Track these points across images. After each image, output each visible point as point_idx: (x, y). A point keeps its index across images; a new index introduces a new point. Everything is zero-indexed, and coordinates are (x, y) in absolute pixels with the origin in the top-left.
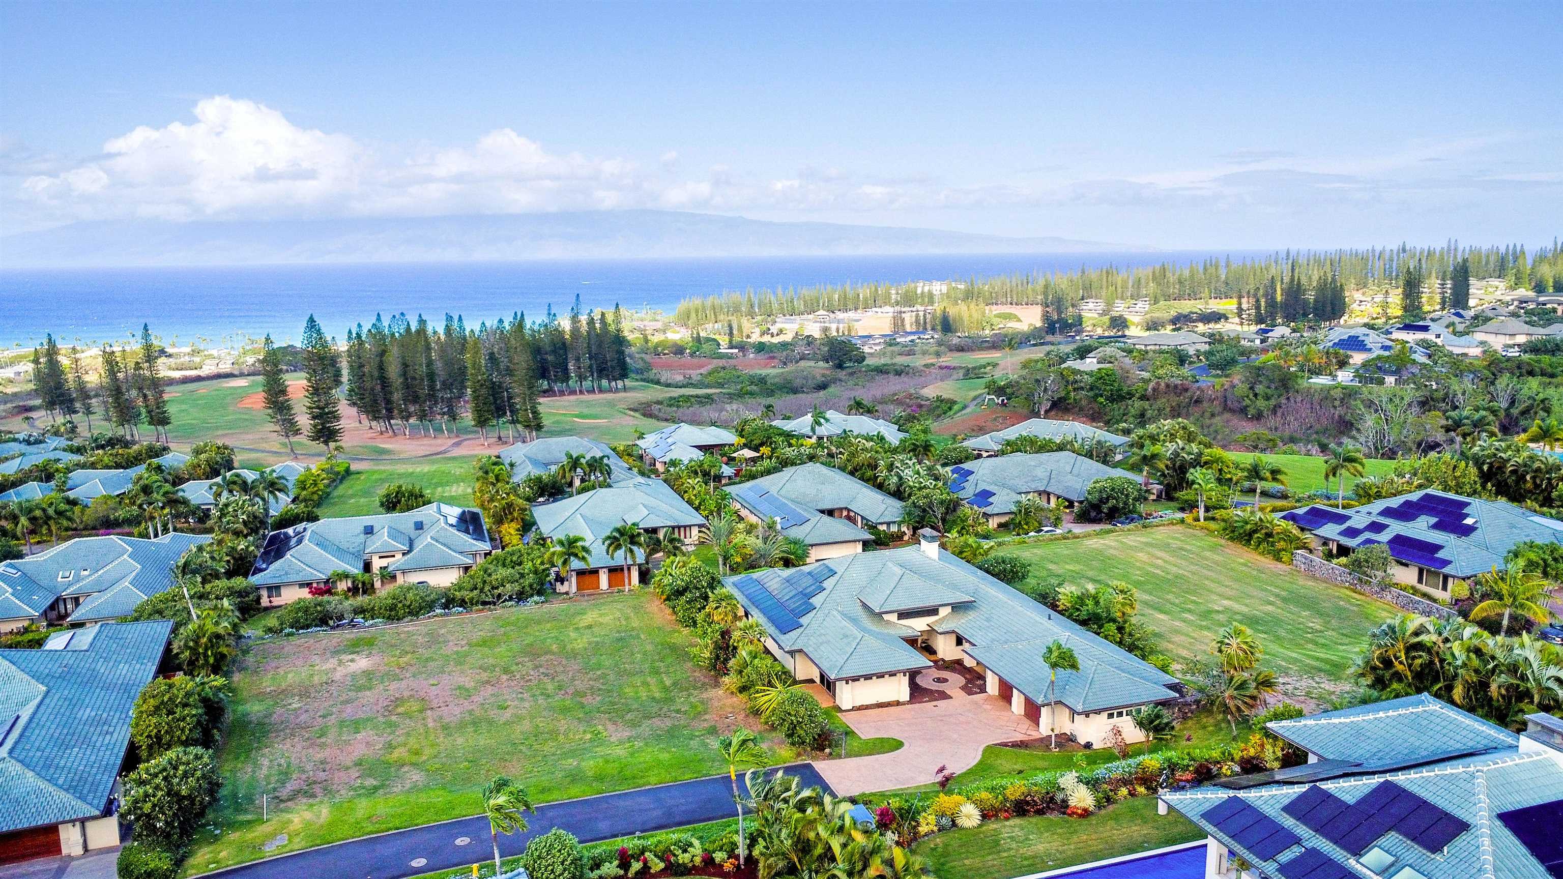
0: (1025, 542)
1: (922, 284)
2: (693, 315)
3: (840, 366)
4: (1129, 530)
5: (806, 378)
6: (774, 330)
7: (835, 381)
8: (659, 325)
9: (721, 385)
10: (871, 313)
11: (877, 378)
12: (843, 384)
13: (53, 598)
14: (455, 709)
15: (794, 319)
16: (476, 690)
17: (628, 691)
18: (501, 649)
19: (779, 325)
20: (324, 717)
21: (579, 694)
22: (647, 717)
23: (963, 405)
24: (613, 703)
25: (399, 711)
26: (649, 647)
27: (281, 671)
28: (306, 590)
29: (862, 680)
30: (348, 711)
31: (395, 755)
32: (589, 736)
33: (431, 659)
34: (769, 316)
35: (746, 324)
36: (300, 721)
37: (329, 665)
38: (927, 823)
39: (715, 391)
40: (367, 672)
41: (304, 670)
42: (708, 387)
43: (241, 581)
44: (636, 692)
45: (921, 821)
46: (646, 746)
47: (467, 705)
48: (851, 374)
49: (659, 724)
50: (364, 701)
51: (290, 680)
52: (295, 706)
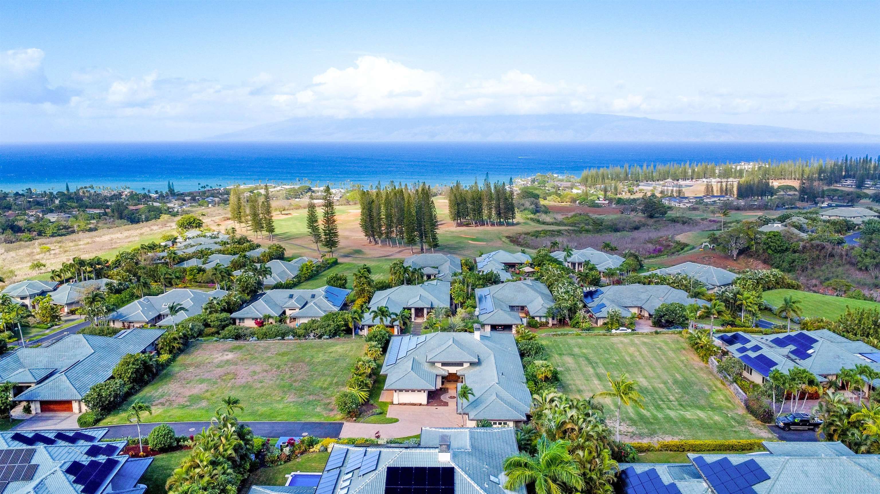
2: (590, 180)
3: (651, 217)
5: (626, 223)
6: (635, 189)
7: (644, 225)
8: (569, 184)
9: (573, 224)
10: (699, 182)
11: (670, 225)
12: (649, 227)
13: (158, 314)
14: (244, 380)
15: (652, 184)
16: (259, 373)
17: (315, 383)
18: (286, 358)
19: (641, 187)
20: (196, 376)
21: (295, 381)
22: (310, 395)
23: (691, 247)
24: (304, 387)
25: (224, 378)
26: (345, 365)
27: (199, 356)
28: (254, 321)
29: (404, 391)
30: (206, 375)
31: (205, 395)
32: (280, 398)
33: (256, 358)
34: (637, 181)
35: (620, 186)
36: (186, 377)
37: (217, 356)
38: (317, 448)
39: (566, 228)
40: (228, 361)
41: (207, 356)
42: (565, 225)
43: (224, 315)
44: (318, 383)
45: (315, 446)
46: (294, 406)
47: (250, 379)
48: (656, 222)
49: (311, 398)
50: (215, 372)
51: (198, 360)
52: (190, 370)
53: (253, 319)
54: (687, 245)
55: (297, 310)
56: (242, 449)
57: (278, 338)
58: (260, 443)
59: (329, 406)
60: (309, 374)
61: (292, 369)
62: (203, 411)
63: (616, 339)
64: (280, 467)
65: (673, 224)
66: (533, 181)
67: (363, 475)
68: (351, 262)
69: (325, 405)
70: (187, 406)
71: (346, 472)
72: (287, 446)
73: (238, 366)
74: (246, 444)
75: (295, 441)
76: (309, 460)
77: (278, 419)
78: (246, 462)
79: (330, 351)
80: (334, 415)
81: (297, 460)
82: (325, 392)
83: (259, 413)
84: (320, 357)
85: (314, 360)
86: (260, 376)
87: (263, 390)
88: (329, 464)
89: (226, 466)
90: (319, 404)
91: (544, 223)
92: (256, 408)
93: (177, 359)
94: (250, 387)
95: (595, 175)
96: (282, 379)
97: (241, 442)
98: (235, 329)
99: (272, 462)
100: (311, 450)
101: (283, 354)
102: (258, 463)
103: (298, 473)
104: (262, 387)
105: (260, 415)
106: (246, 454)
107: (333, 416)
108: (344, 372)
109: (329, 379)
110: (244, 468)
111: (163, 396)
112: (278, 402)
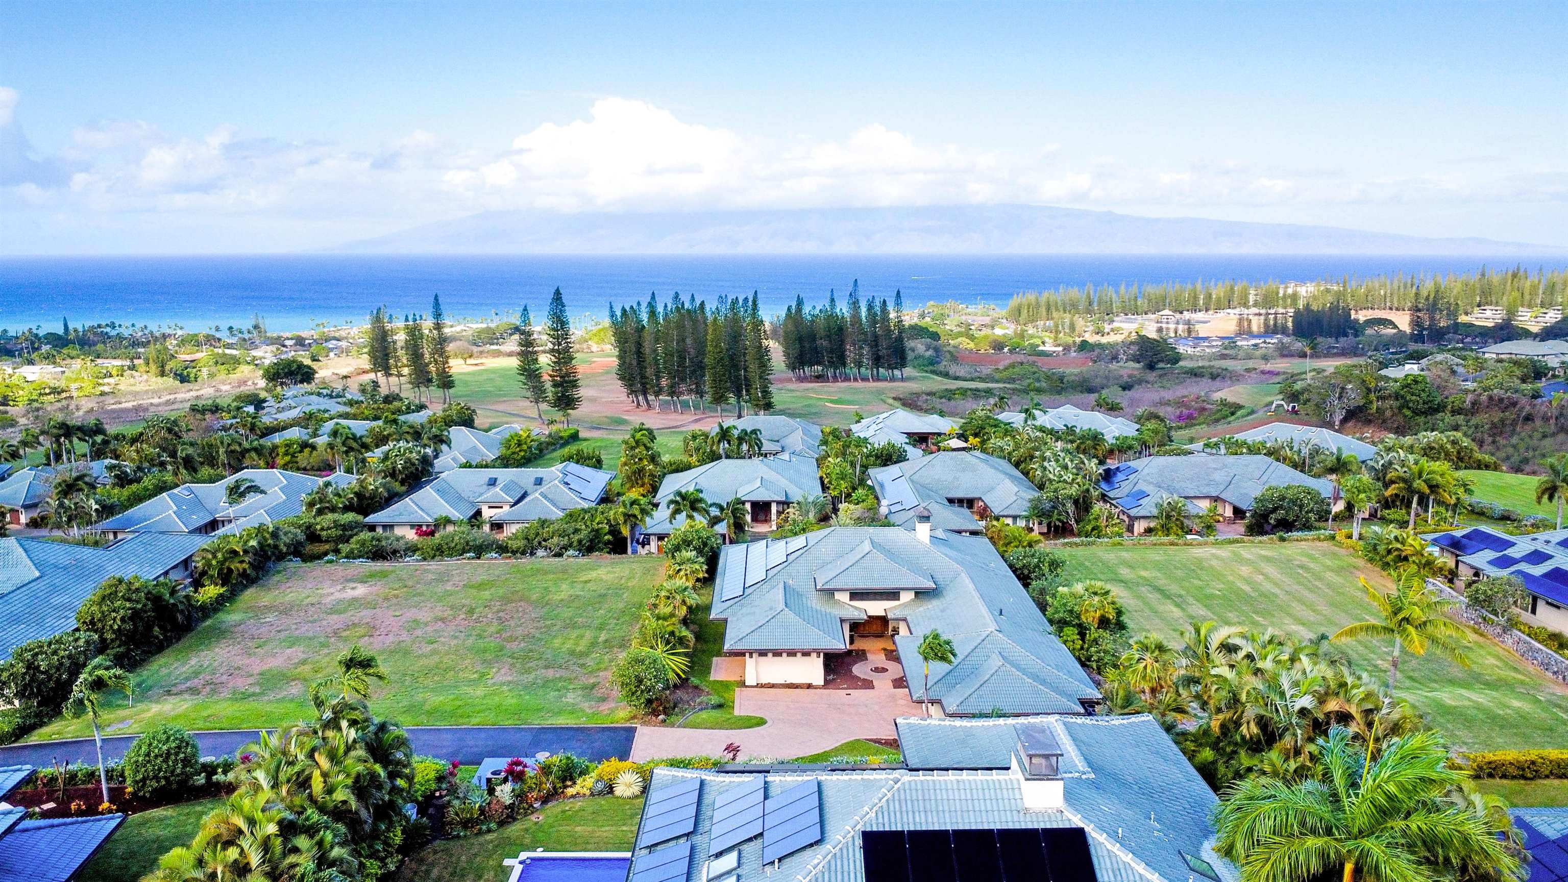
0: (1122, 545)
1: (1293, 284)
2: (1024, 312)
3: (1151, 367)
4: (1260, 542)
6: (1107, 328)
7: (1140, 382)
8: (987, 320)
9: (1012, 380)
10: (1222, 314)
11: (1188, 381)
12: (1149, 386)
13: (209, 519)
14: (391, 638)
15: (1135, 319)
16: (426, 624)
17: (557, 642)
18: (487, 593)
19: (1115, 325)
20: (279, 631)
21: (513, 639)
22: (547, 667)
23: (1249, 410)
24: (531, 651)
25: (344, 634)
26: (621, 605)
27: (289, 590)
28: (414, 531)
29: (770, 655)
30: (304, 629)
31: (299, 670)
32: (475, 676)
33: (421, 594)
34: (1108, 314)
35: (1080, 322)
36: (256, 633)
37: (332, 590)
38: (584, 785)
39: (1001, 385)
40: (355, 600)
41: (307, 592)
42: (997, 382)
43: (351, 517)
44: (563, 643)
45: (578, 782)
46: (510, 690)
47: (405, 636)
48: (1160, 376)
49: (550, 674)
50: (324, 623)
51: (287, 599)
52: (268, 620)
53: (412, 526)
54: (1240, 407)
55: (506, 508)
56: (380, 787)
57: (468, 555)
58: (432, 775)
59: (594, 691)
60: (541, 624)
61: (501, 614)
62: (292, 706)
63: (1201, 550)
64: (489, 837)
65: (1194, 379)
66: (922, 316)
67: (780, 860)
68: (606, 437)
69: (584, 688)
70: (254, 694)
71: (713, 851)
72: (505, 780)
73: (378, 610)
74: (392, 776)
75: (525, 766)
76: (566, 817)
77: (474, 721)
78: (391, 826)
79: (584, 578)
80: (612, 710)
81: (533, 818)
82: (581, 662)
83: (427, 707)
84: (564, 591)
85: (551, 596)
86: (429, 629)
87: (436, 658)
88: (649, 825)
89: (329, 837)
90: (571, 687)
91: (957, 378)
92: (420, 697)
93: (241, 598)
94: (406, 653)
95: (1034, 303)
96: (480, 636)
97: (378, 768)
98: (373, 538)
99: (467, 824)
100: (570, 791)
101: (481, 586)
102: (425, 828)
103: (539, 853)
104: (435, 652)
105: (429, 713)
106: (392, 802)
107: (606, 712)
108: (622, 620)
109: (589, 635)
110: (386, 843)
111: (199, 673)
112: (473, 683)
